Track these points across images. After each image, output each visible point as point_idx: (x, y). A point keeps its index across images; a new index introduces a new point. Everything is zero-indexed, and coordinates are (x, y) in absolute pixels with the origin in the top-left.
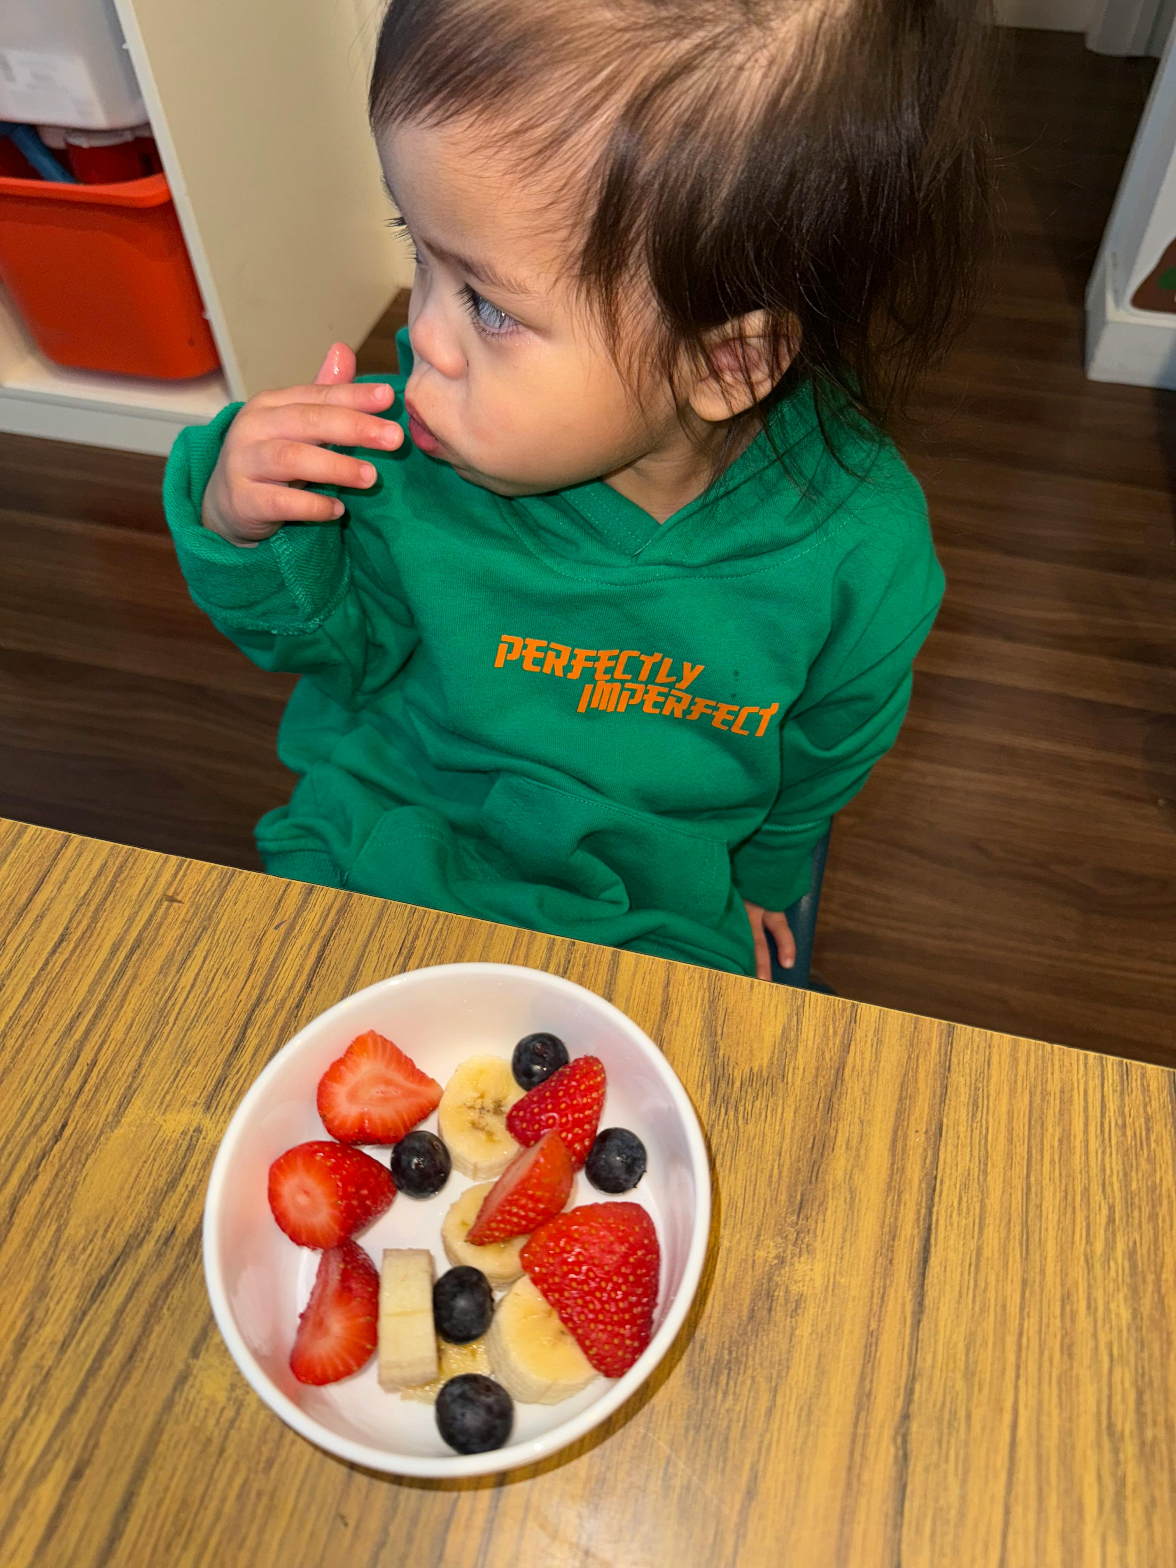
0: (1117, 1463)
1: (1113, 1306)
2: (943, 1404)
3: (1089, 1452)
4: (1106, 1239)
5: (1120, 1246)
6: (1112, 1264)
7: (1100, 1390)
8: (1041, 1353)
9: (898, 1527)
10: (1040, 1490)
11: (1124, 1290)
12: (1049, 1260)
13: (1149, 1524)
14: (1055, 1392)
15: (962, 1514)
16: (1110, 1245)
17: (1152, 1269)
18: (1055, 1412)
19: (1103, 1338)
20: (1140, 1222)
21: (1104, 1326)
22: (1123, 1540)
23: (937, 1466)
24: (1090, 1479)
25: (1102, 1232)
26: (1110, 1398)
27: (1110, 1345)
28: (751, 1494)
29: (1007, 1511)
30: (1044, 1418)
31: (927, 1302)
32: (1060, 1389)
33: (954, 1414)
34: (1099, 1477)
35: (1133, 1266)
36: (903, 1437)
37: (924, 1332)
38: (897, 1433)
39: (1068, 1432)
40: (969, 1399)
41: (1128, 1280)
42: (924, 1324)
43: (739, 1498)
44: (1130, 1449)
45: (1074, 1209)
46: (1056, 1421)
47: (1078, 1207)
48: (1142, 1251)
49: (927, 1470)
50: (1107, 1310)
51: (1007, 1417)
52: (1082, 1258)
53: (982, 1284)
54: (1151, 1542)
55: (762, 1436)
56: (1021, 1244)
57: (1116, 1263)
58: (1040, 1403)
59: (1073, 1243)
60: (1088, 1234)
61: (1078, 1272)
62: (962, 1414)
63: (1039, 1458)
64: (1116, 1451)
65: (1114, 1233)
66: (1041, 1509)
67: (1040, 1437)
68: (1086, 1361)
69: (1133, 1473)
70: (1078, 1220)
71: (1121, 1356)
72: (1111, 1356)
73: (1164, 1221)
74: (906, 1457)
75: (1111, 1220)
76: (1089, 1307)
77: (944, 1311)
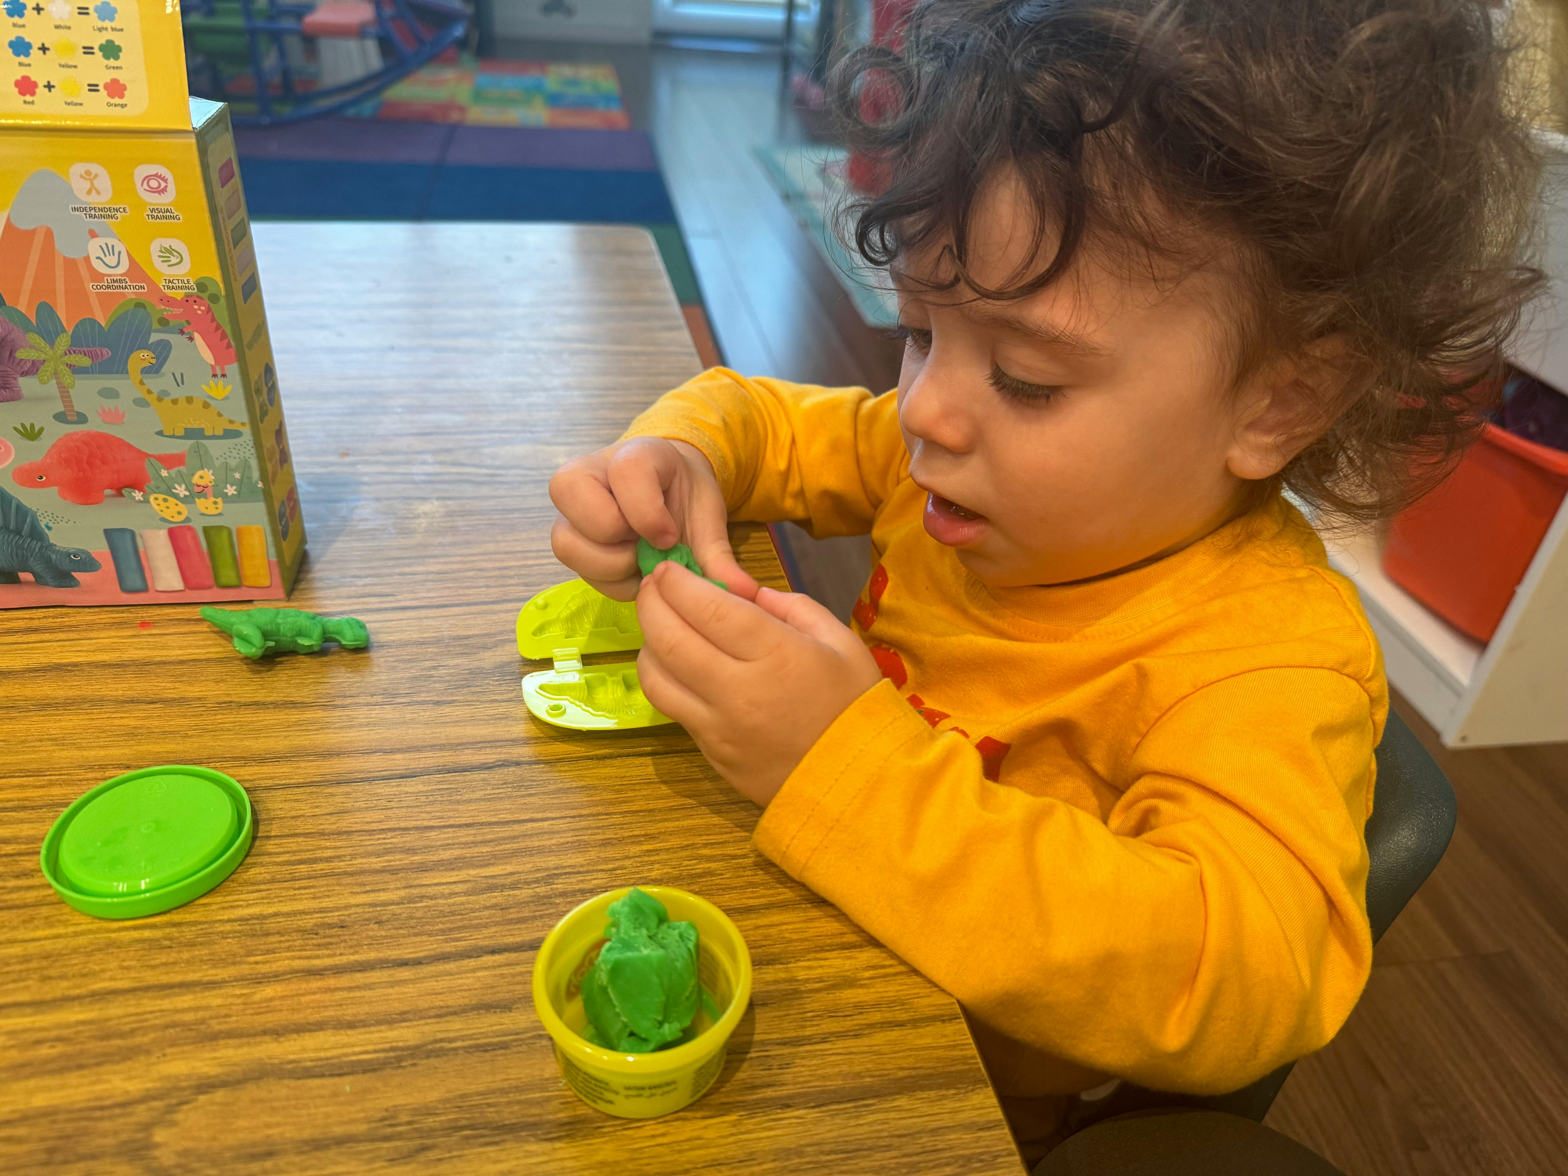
0: (528, 883)
1: (657, 866)
2: (535, 781)
3: (531, 865)
4: (715, 856)
5: (713, 865)
6: (694, 862)
7: (582, 866)
8: (598, 828)
9: (439, 772)
10: (492, 841)
11: (676, 872)
12: (678, 823)
13: (486, 908)
14: (570, 839)
15: (458, 802)
16: (710, 859)
17: (704, 888)
18: (553, 842)
19: (627, 863)
20: (743, 876)
21: (636, 862)
22: (466, 893)
23: (489, 785)
24: (509, 868)
25: (720, 852)
26: (578, 873)
27: (623, 868)
28: (437, 703)
29: (468, 825)
30: (546, 836)
31: (608, 761)
32: (572, 842)
33: (530, 787)
34: (512, 874)
35: (700, 876)
36: (505, 764)
37: (584, 763)
38: (504, 761)
39: (541, 851)
40: (544, 793)
41: (685, 873)
42: (589, 762)
43: (436, 699)
44: (542, 890)
45: (731, 833)
46: (548, 843)
47: (733, 835)
48: (717, 880)
49: (483, 780)
50: (653, 863)
51: (539, 815)
52: (690, 842)
53: (637, 787)
54: (474, 911)
55: (478, 701)
56: (682, 805)
57: (697, 864)
58: (558, 832)
59: (701, 835)
60: (712, 844)
61: (675, 841)
62: (532, 791)
63: (514, 837)
64: (537, 881)
65: (722, 860)
66: (475, 843)
67: (531, 836)
68: (602, 855)
69: (524, 893)
70: (724, 836)
71: (617, 876)
72: (615, 869)
73: (752, 892)
74: (490, 768)
75: (734, 857)
76: (648, 851)
77: (606, 771)
